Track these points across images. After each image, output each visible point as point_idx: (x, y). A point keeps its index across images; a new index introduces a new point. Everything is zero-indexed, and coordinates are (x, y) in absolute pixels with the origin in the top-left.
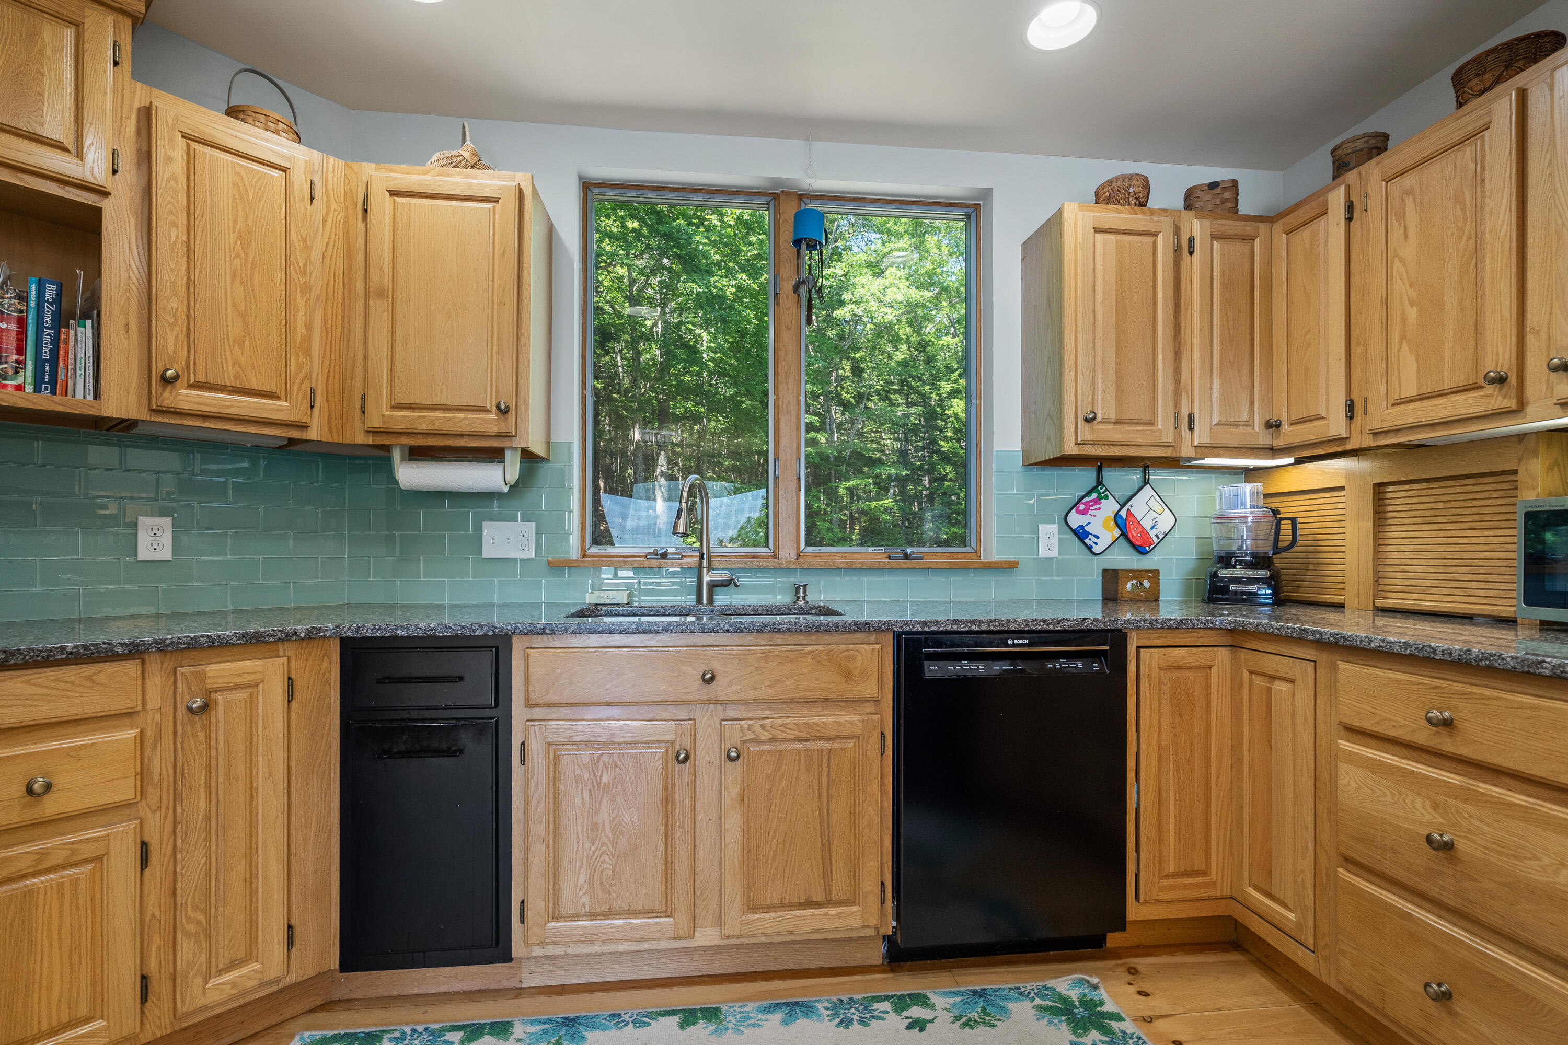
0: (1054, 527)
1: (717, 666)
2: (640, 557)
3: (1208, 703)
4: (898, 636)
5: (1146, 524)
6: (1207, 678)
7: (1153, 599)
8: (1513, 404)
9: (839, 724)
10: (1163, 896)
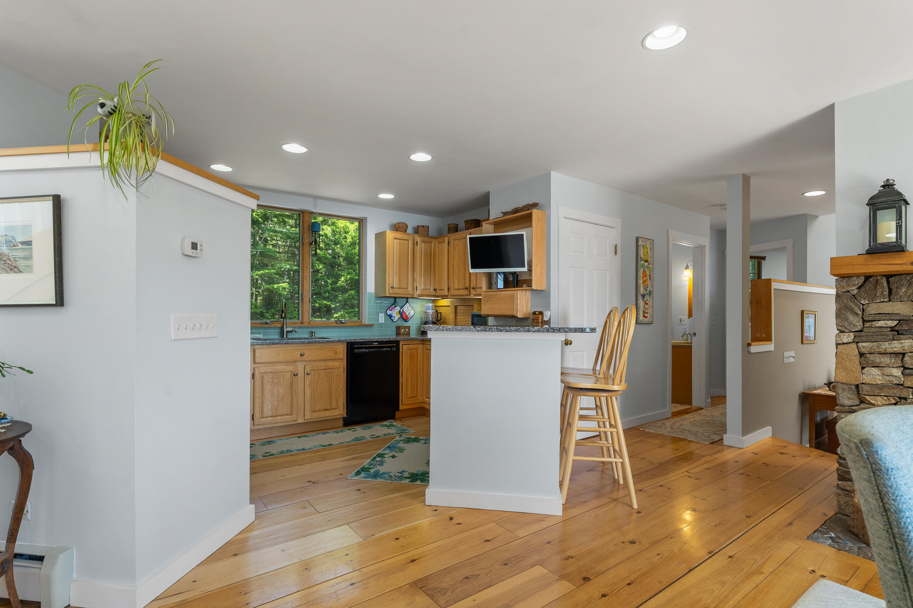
0: (383, 314)
1: (304, 352)
2: (258, 324)
3: (417, 357)
4: (348, 343)
5: (407, 314)
6: (417, 351)
7: (408, 334)
8: (468, 293)
9: (334, 365)
10: (408, 403)
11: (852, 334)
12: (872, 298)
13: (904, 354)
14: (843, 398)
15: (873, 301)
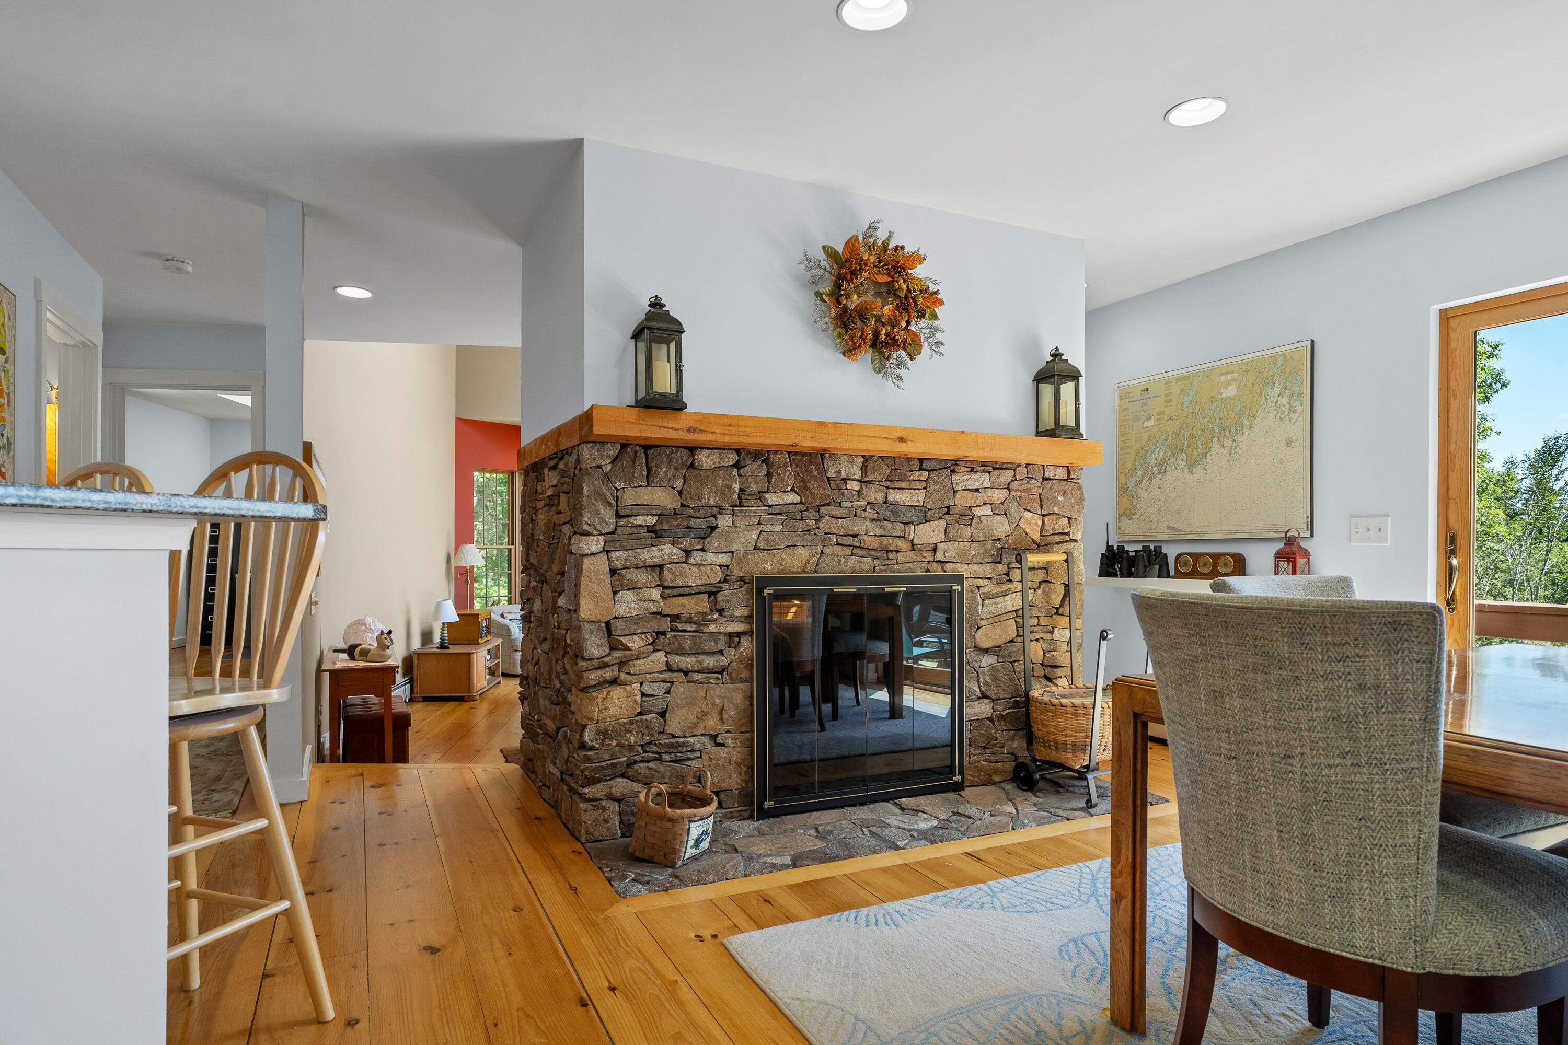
11: (602, 538)
12: (629, 480)
13: (661, 567)
14: (592, 646)
15: (630, 484)
